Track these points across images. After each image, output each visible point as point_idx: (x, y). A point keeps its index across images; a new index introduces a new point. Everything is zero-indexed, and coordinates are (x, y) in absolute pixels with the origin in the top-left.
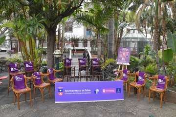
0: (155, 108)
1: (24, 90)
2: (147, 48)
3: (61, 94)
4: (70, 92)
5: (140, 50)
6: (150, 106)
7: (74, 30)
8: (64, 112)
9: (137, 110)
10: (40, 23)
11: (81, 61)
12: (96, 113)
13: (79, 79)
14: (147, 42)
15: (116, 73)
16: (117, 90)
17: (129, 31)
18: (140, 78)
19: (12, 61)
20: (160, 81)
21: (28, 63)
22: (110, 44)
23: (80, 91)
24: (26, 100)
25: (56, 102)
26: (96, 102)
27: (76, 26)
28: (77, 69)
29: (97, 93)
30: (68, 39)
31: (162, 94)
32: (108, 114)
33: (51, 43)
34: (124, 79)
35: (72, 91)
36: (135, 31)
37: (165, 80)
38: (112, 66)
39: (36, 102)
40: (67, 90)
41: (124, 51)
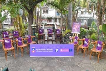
0: (94, 63)
1: (10, 49)
2: (93, 23)
3: (33, 51)
4: (39, 51)
5: (89, 24)
6: (91, 61)
7: (49, 12)
8: (34, 63)
9: (82, 64)
11: (49, 31)
12: (54, 65)
14: (94, 20)
15: (71, 39)
17: (82, 13)
18: (85, 42)
19: (9, 30)
20: (98, 45)
21: (15, 32)
22: (69, 21)
24: (12, 55)
25: (30, 57)
26: (56, 58)
27: (50, 10)
28: (46, 36)
29: (56, 51)
31: (99, 54)
34: (76, 43)
35: (41, 50)
36: (87, 13)
37: (102, 45)
40: (37, 49)
41: (77, 25)
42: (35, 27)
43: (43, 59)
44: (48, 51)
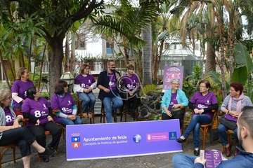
2: (197, 69)
3: (76, 145)
4: (92, 142)
10: (37, 27)
16: (170, 134)
22: (147, 64)
23: (110, 139)
29: (137, 141)
30: (79, 60)
33: (56, 62)
35: (96, 139)
36: (178, 45)
38: (150, 96)
40: (86, 138)
41: (173, 72)
42: (72, 82)
43: (103, 162)
44: (114, 142)
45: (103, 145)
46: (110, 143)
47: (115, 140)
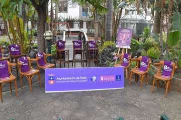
0: (159, 98)
2: (147, 30)
3: (52, 82)
4: (63, 80)
6: (153, 96)
7: (69, 10)
8: (55, 104)
9: (140, 101)
11: (76, 44)
12: (93, 105)
13: (74, 64)
15: (115, 58)
16: (117, 77)
18: (143, 64)
20: (166, 67)
21: (14, 46)
22: (108, 25)
23: (75, 78)
24: (11, 90)
25: (46, 92)
26: (93, 92)
27: (70, 6)
28: (71, 52)
29: (94, 81)
30: (63, 20)
31: (168, 83)
32: (107, 106)
34: (124, 64)
35: (66, 79)
36: (134, 12)
37: (171, 67)
38: (109, 49)
39: (23, 93)
40: (59, 78)
41: (125, 33)
42: (52, 38)
45: (70, 83)
46: (75, 81)
47: (78, 80)
